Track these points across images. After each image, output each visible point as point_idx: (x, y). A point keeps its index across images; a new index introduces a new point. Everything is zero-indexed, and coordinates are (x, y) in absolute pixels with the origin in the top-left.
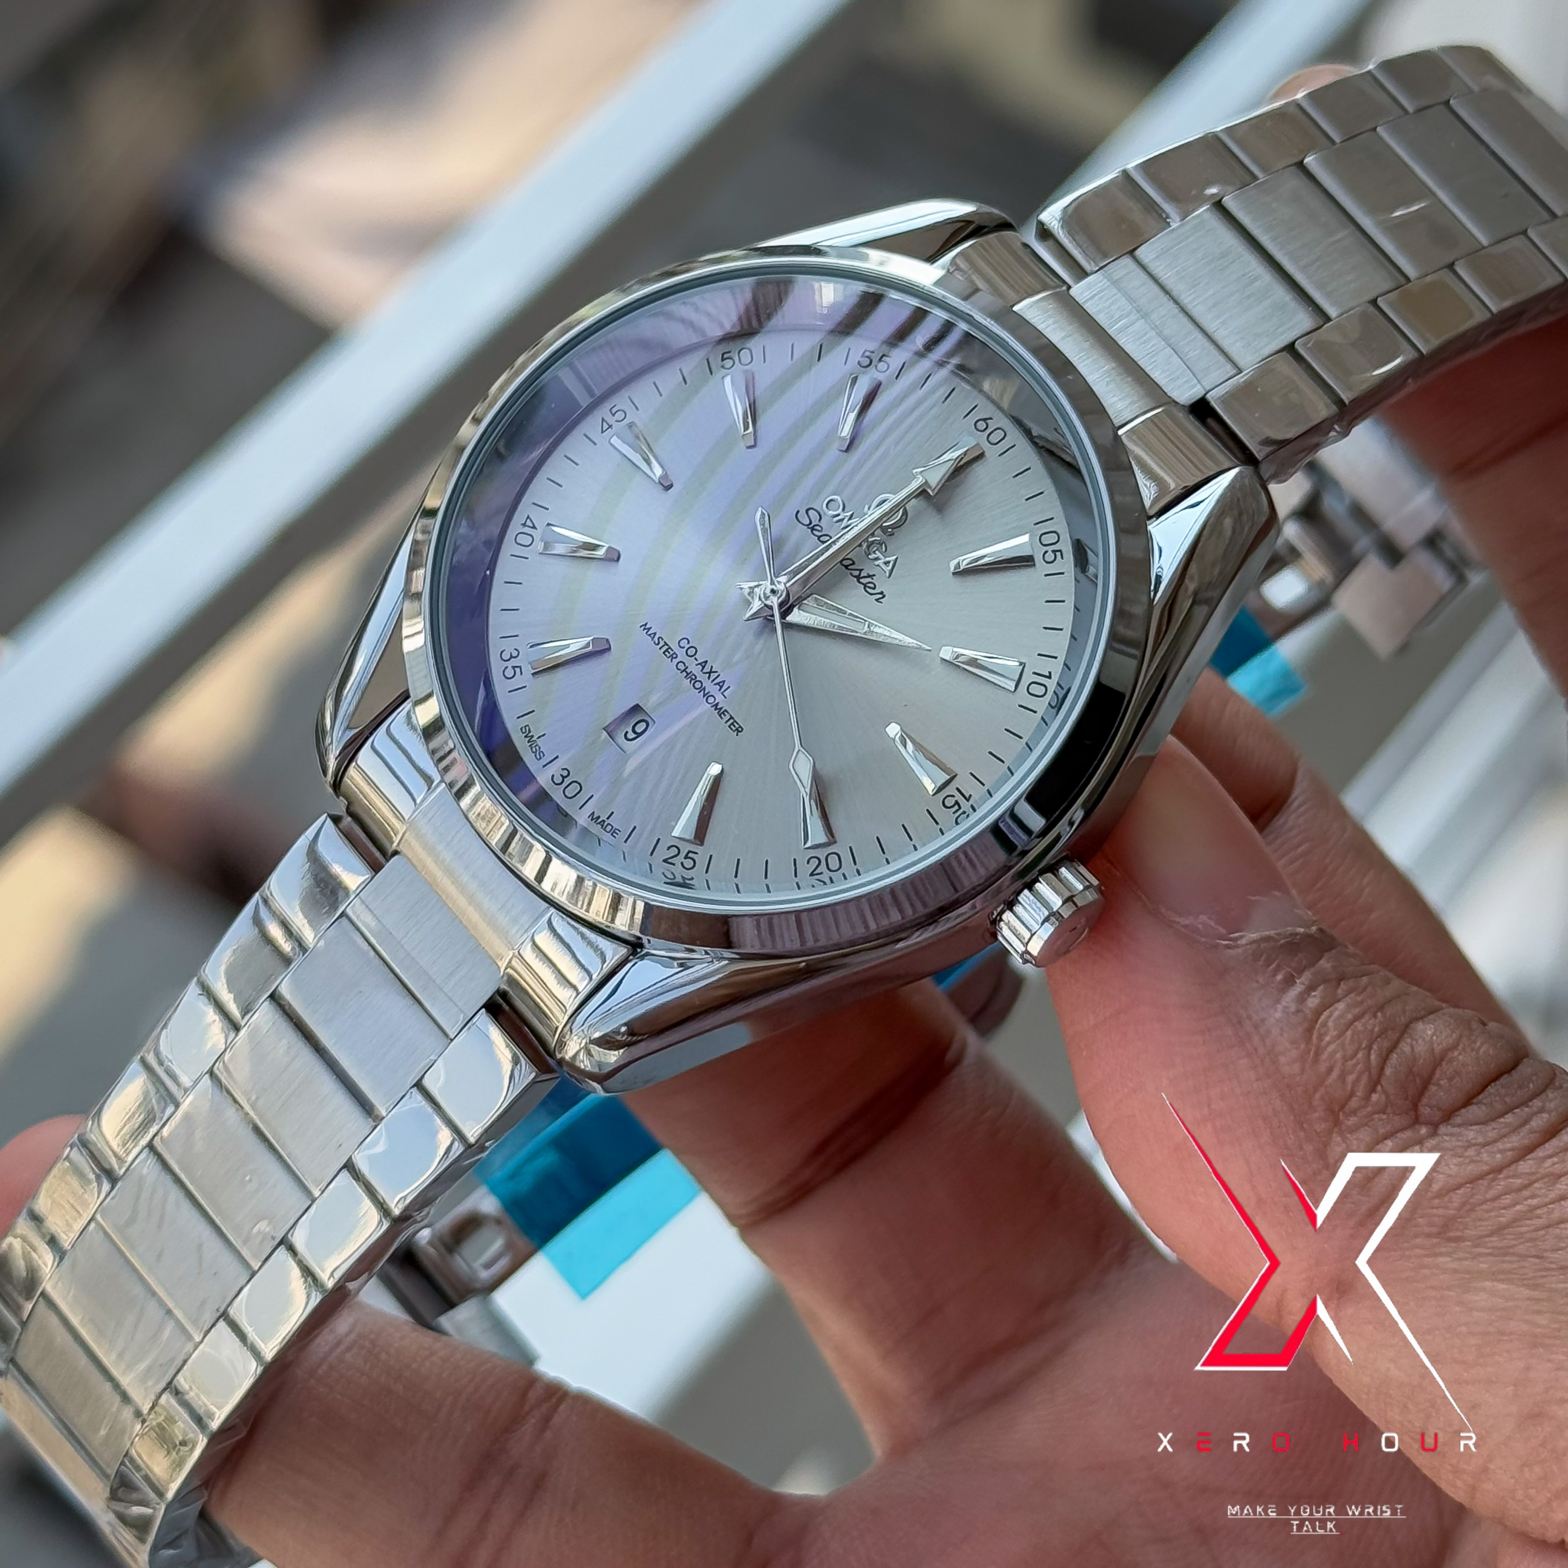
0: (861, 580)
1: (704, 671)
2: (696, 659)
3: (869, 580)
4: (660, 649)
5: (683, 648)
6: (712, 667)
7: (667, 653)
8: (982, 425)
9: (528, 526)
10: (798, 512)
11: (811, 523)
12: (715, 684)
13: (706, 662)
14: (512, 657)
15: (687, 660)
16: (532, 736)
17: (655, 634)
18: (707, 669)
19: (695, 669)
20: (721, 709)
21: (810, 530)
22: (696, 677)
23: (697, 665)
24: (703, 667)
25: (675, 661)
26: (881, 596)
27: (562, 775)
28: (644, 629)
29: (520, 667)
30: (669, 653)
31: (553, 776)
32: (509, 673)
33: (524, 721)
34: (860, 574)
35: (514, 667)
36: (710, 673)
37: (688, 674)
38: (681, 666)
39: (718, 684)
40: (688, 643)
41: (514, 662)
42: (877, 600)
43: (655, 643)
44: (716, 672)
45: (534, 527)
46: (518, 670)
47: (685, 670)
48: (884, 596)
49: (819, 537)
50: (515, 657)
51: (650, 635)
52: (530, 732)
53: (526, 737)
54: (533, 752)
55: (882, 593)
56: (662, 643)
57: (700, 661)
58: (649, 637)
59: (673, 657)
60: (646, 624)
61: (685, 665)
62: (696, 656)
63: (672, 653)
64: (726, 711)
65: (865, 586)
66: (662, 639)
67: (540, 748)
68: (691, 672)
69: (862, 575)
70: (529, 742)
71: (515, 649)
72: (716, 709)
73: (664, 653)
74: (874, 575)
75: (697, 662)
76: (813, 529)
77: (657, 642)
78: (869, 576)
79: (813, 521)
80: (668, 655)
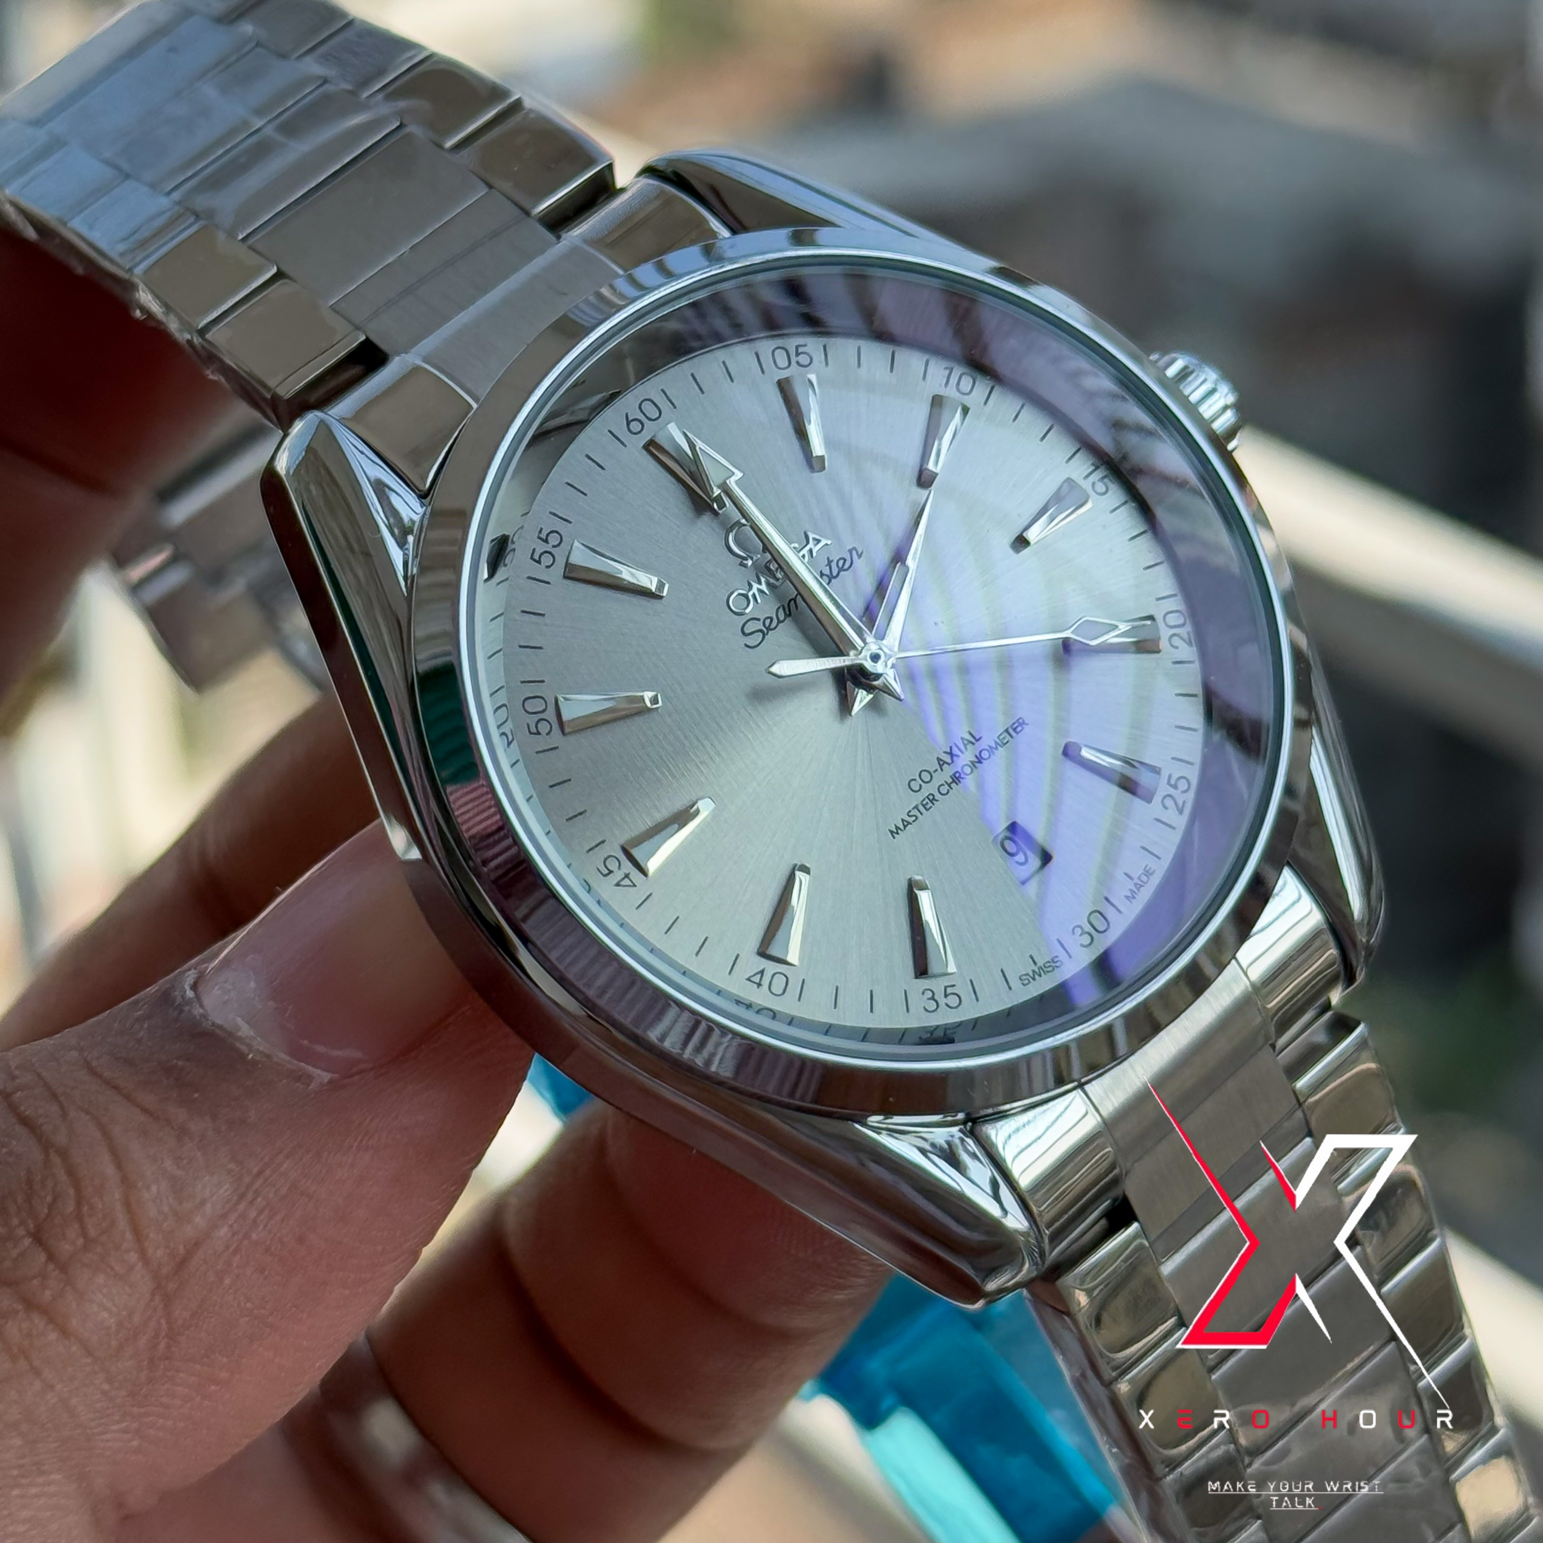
0: (835, 574)
1: (949, 761)
2: (936, 771)
3: (834, 565)
4: (921, 814)
5: (921, 786)
6: (945, 752)
7: (928, 807)
8: (635, 426)
9: (761, 980)
10: (747, 646)
11: (761, 631)
12: (966, 749)
13: (939, 759)
14: (933, 998)
15: (936, 782)
16: (1034, 971)
17: (903, 820)
18: (947, 758)
19: (948, 771)
20: (996, 742)
21: (770, 632)
22: (957, 772)
23: (942, 770)
24: (945, 762)
25: (938, 796)
26: (854, 553)
27: (1080, 935)
28: (897, 833)
29: (946, 988)
30: (927, 803)
31: (1082, 946)
32: (953, 1000)
33: (1015, 983)
34: (827, 576)
35: (946, 996)
36: (951, 754)
37: (954, 781)
38: (944, 789)
39: (965, 745)
40: (914, 780)
41: (940, 996)
42: (860, 556)
43: (914, 821)
44: (951, 748)
45: (762, 972)
46: (949, 990)
47: (949, 785)
48: (855, 549)
49: (779, 622)
50: (934, 994)
51: (905, 827)
52: (1027, 974)
53: (1034, 979)
54: (1054, 969)
55: (850, 551)
56: (915, 812)
57: (938, 767)
58: (907, 828)
59: (933, 800)
60: (892, 832)
61: (942, 785)
62: (932, 772)
63: (927, 800)
64: (998, 737)
65: (841, 570)
66: (910, 811)
67: (1049, 962)
68: (951, 777)
69: (828, 573)
70: (1040, 975)
71: (923, 993)
72: (996, 749)
73: (927, 810)
74: (828, 559)
75: (939, 770)
76: (769, 629)
77: (914, 818)
78: (829, 563)
79: (758, 628)
80: (931, 805)
